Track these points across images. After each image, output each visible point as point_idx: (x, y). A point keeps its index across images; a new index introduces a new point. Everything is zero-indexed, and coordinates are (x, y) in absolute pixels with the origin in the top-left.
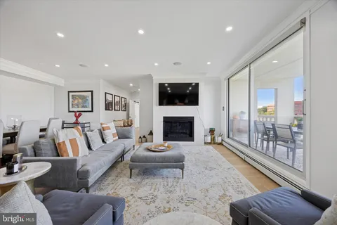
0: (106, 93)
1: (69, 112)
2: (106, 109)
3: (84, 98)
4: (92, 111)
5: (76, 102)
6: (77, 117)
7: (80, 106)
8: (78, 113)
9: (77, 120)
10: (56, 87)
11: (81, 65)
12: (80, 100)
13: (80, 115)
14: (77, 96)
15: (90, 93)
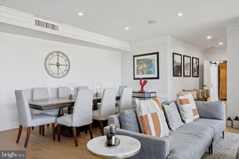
0: (174, 54)
1: (135, 79)
2: (174, 76)
3: (149, 62)
4: (158, 78)
5: (141, 67)
6: (143, 85)
7: (145, 72)
8: (143, 81)
9: (142, 88)
10: (124, 53)
11: (150, 22)
12: (145, 65)
13: (145, 82)
14: (142, 60)
15: (156, 55)
